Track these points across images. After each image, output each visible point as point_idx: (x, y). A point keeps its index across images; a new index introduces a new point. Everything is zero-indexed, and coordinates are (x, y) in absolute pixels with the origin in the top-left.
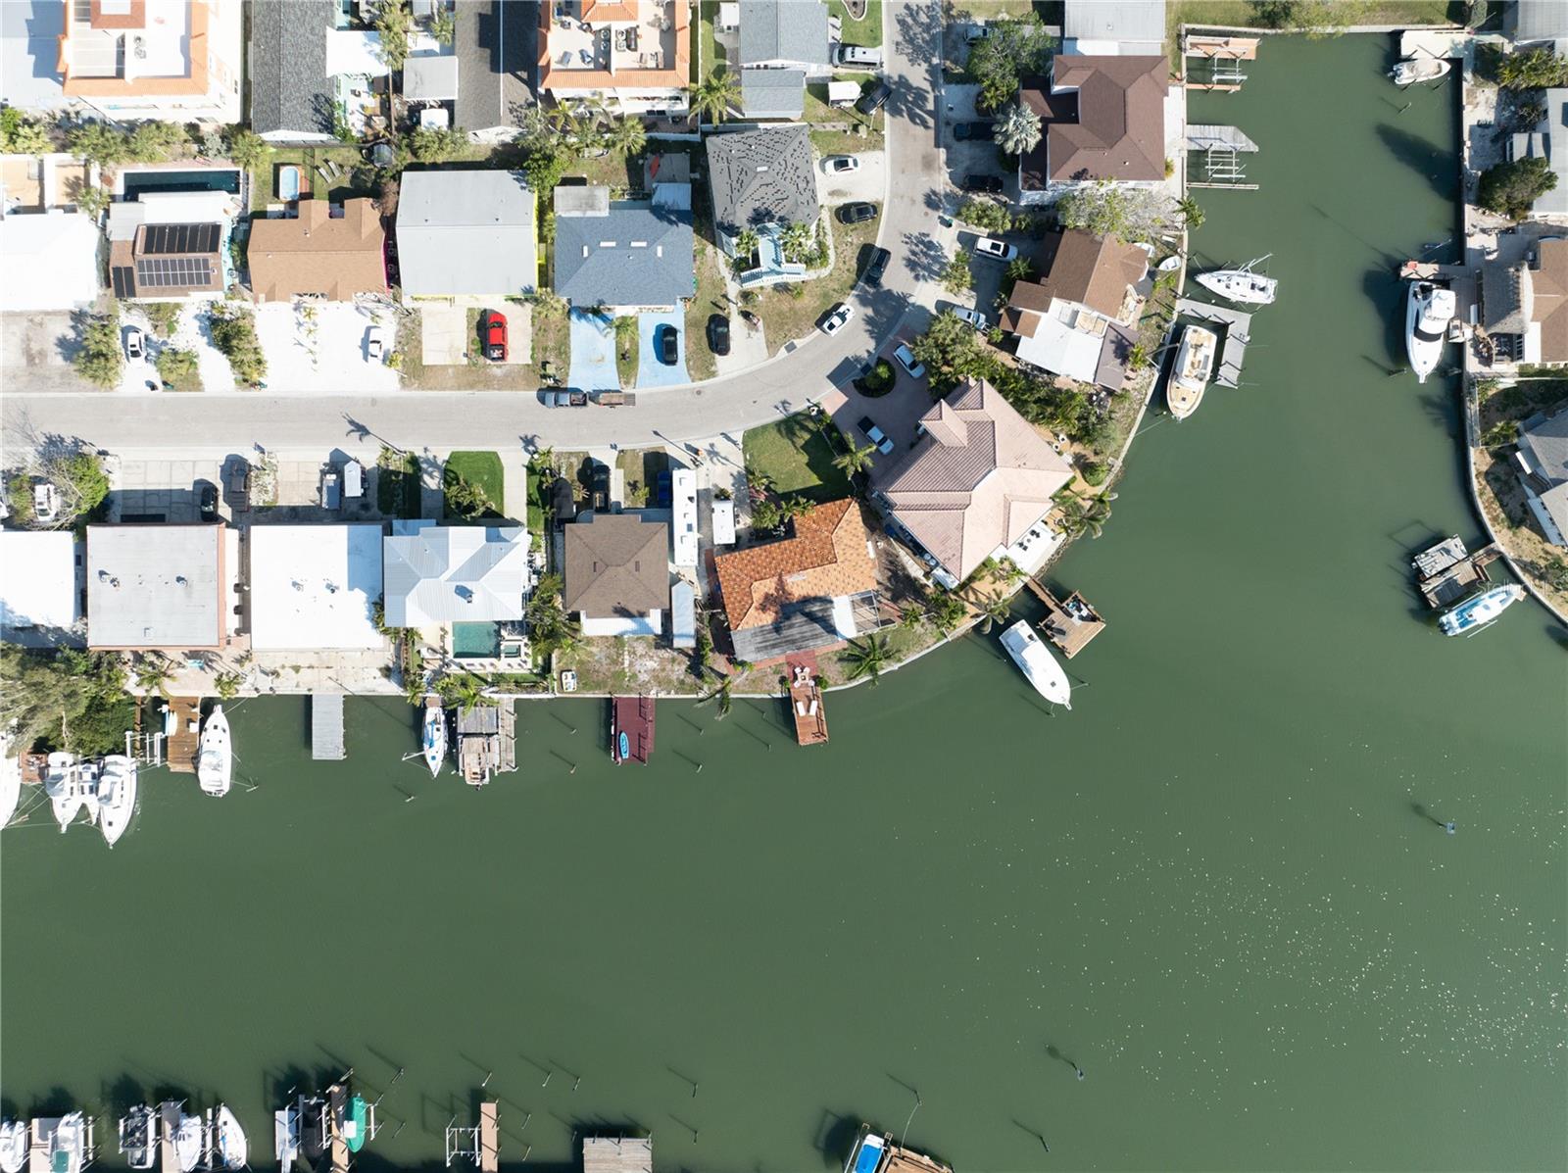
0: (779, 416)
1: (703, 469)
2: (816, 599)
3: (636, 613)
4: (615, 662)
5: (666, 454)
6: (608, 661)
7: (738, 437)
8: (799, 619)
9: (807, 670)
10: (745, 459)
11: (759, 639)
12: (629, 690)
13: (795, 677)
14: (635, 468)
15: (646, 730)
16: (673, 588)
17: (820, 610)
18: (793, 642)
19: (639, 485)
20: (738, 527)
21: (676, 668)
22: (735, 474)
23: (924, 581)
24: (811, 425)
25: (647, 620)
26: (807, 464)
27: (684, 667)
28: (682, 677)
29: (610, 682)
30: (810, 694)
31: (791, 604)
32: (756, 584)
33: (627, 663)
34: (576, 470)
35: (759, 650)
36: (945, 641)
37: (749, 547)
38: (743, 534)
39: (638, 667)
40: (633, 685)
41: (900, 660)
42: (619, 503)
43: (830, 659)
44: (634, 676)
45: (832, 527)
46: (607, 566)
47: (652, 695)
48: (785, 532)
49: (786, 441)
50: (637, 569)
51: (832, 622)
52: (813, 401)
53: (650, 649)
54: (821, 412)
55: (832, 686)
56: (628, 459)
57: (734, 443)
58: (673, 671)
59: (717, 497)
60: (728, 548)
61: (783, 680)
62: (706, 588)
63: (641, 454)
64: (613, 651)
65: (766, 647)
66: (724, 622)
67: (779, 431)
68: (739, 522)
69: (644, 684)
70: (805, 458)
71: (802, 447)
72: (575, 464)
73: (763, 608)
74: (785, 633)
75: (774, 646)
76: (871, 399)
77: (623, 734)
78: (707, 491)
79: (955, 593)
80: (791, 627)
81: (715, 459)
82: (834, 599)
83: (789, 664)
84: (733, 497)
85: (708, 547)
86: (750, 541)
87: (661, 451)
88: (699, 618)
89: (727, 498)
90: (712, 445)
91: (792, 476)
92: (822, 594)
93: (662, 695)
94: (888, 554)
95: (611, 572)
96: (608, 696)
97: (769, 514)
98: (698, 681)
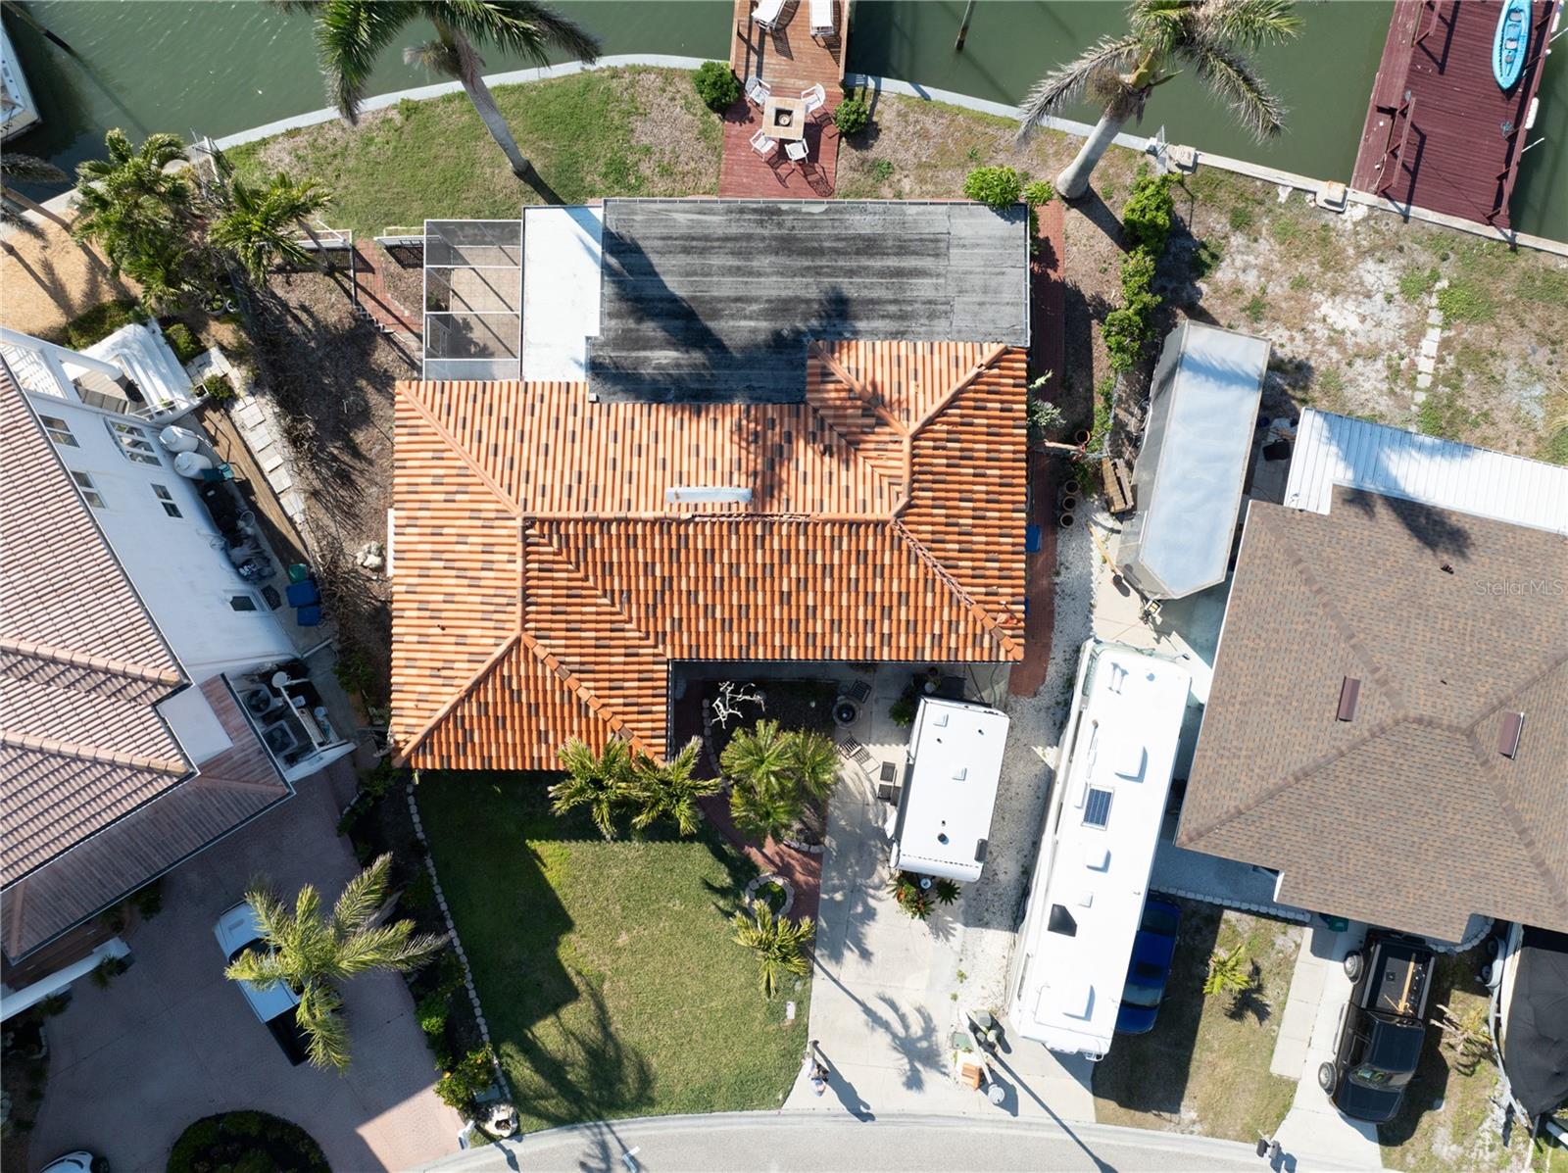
0: (634, 1132)
1: (975, 1003)
2: (655, 391)
3: (1382, 511)
4: (1473, 357)
5: (1097, 1091)
6: (1496, 367)
7: (805, 1088)
8: (741, 329)
9: (765, 146)
10: (802, 1004)
11: (923, 288)
12: (1442, 244)
13: (812, 131)
14: (1227, 1067)
15: (1414, 78)
16: (1217, 576)
17: (648, 344)
18: (787, 245)
19: (1229, 1002)
20: (894, 753)
21: (1251, 280)
22: (851, 957)
23: (237, 376)
24: (523, 1071)
25: (1345, 476)
26: (568, 925)
27: (1223, 275)
28: (1237, 240)
29: (1505, 288)
30: (772, 59)
31: (757, 397)
32: (883, 510)
33: (1430, 343)
34: (1446, 1111)
35: (935, 246)
36: (224, 144)
37: (870, 666)
38: (881, 723)
39: (1394, 317)
40: (1425, 258)
41: (410, 109)
42: (1320, 949)
43: (666, 172)
44: (1414, 287)
45: (517, 671)
46: (1470, 734)
47: (1362, 202)
48: (714, 692)
49: (628, 1034)
50: (1349, 691)
51: (610, 289)
52: (493, 1155)
53: (1332, 376)
54: (475, 1110)
55: (682, 74)
56: (1244, 1106)
57: (827, 1075)
58: (1266, 271)
59: (946, 889)
60: (952, 685)
61: (861, 132)
62: (1067, 548)
63: (1188, 1112)
64: (1471, 400)
65: (903, 249)
66: (1042, 393)
67: (645, 1079)
68: (888, 770)
69: (1385, 249)
70: (575, 952)
71: (570, 994)
72: (1443, 1134)
73: (873, 407)
74: (810, 289)
75: (870, 246)
76: (277, 1108)
77: (1506, 82)
78: (977, 919)
79: (127, 305)
80: (782, 307)
81: (917, 1029)
82: (579, 376)
83: (823, 188)
84: (883, 872)
85: (1026, 703)
86: (860, 691)
87: (1112, 1105)
88: (1127, 441)
89: (909, 879)
90: (914, 1082)
91: (640, 901)
92: (625, 408)
93: (1328, 191)
94: (348, 513)
95: (1459, 706)
96: (1522, 238)
97: (762, 781)
98: (1181, 209)
